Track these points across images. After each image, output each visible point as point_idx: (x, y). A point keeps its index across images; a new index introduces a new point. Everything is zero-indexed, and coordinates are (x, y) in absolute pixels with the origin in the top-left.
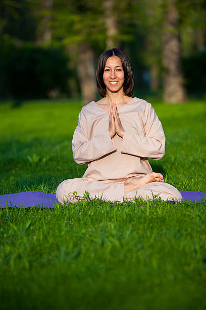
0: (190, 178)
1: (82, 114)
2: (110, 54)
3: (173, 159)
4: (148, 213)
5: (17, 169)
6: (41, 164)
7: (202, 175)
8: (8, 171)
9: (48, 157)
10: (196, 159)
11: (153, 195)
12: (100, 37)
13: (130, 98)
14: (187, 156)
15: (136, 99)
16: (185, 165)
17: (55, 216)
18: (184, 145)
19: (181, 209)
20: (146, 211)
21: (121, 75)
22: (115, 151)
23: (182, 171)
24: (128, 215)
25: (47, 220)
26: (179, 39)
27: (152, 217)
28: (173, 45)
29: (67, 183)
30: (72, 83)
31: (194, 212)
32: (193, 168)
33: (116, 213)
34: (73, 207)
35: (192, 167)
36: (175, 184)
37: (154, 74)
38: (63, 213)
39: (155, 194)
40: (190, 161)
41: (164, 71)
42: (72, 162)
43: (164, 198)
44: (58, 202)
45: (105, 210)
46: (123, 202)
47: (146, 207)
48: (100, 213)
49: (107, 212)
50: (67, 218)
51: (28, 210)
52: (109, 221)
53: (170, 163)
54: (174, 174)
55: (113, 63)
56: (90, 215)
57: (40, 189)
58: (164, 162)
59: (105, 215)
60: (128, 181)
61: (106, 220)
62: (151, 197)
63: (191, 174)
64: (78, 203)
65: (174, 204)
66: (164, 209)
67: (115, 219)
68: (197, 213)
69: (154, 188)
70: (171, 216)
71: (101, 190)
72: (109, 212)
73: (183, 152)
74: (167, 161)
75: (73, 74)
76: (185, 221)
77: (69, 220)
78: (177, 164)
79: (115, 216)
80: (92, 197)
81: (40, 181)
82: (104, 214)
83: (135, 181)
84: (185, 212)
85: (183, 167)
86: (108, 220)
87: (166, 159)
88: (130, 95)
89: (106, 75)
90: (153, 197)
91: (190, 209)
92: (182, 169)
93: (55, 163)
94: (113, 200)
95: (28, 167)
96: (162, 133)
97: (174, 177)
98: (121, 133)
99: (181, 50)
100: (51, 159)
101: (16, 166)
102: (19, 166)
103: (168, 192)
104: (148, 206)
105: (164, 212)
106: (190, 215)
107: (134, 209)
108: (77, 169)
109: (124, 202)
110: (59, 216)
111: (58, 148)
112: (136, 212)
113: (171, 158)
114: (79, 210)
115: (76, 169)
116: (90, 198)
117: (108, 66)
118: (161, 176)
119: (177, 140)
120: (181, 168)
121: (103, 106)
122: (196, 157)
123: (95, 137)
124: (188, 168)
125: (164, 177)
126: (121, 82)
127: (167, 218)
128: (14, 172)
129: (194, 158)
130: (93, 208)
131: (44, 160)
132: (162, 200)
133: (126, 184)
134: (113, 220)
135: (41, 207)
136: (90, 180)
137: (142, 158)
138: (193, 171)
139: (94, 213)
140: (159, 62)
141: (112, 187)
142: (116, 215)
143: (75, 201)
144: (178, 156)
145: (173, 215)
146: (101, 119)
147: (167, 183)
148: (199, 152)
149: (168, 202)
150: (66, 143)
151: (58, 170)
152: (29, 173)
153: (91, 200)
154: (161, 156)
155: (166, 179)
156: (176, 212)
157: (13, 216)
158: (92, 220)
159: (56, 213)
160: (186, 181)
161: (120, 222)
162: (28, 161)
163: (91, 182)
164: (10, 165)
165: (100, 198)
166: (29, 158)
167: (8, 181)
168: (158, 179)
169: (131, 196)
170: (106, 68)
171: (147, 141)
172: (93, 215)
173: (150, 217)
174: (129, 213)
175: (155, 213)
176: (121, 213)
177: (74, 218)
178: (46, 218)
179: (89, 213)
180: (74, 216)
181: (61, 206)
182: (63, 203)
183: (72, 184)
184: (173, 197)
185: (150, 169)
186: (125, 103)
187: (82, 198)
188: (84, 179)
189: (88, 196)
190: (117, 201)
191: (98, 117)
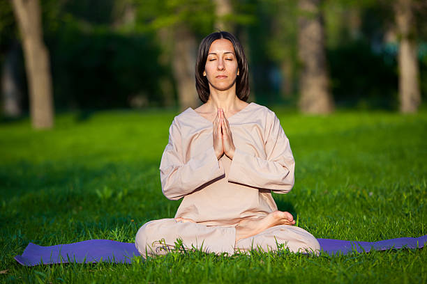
0: (332, 221)
1: (174, 126)
2: (217, 36)
3: (309, 193)
4: (269, 270)
5: (81, 208)
6: (116, 200)
7: (351, 216)
8: (66, 212)
9: (126, 191)
10: (343, 194)
11: (277, 244)
12: (205, 18)
14: (329, 189)
16: (327, 202)
17: (133, 275)
18: (327, 174)
19: (319, 265)
20: (267, 267)
22: (223, 176)
23: (323, 211)
24: (239, 273)
25: (121, 281)
26: (322, 20)
27: (275, 276)
28: (313, 30)
30: (165, 86)
31: (338, 269)
32: (338, 207)
33: (222, 270)
34: (159, 261)
35: (337, 204)
36: (310, 229)
37: (285, 73)
38: (144, 270)
39: (280, 242)
40: (333, 196)
41: (300, 67)
42: (160, 199)
43: (294, 248)
45: (206, 266)
46: (233, 254)
47: (267, 261)
48: (199, 270)
49: (209, 269)
50: (150, 278)
51: (93, 266)
52: (211, 282)
53: (304, 199)
54: (310, 215)
56: (185, 273)
57: (113, 236)
58: (295, 197)
59: (207, 272)
60: (242, 224)
61: (208, 279)
62: (275, 248)
63: (335, 215)
64: (167, 255)
65: (308, 257)
66: (292, 265)
67: (221, 278)
68: (342, 270)
69: (278, 234)
70: (302, 275)
72: (212, 269)
73: (324, 183)
74: (301, 196)
75: (166, 72)
76: (324, 282)
77: (154, 280)
78: (314, 200)
79: (220, 275)
81: (112, 225)
82: (204, 271)
83: (251, 224)
84: (323, 268)
85: (324, 205)
86: (211, 279)
87: (296, 193)
88: (245, 99)
90: (278, 247)
91: (331, 264)
92: (322, 207)
93: (135, 199)
94: (218, 251)
95: (97, 205)
96: (290, 156)
97: (309, 218)
98: (230, 153)
99: (324, 36)
100: (130, 194)
101: (78, 204)
102: (83, 203)
103: (300, 241)
104: (269, 260)
105: (294, 268)
106: (331, 273)
107: (249, 265)
108: (169, 208)
109: (236, 254)
110: (139, 275)
111: (139, 177)
112: (252, 268)
113: (306, 192)
114: (168, 266)
115: (166, 209)
116: (185, 247)
118: (290, 216)
119: (316, 167)
120: (320, 206)
121: (204, 115)
122: (342, 191)
123: (193, 158)
124: (331, 206)
125: (295, 218)
127: (297, 277)
128: (75, 212)
129: (339, 192)
130: (190, 263)
131: (120, 195)
132: (291, 251)
133: (238, 228)
134: (218, 280)
135: (113, 262)
136: (185, 221)
137: (261, 190)
138: (338, 210)
139: (190, 270)
140: (294, 56)
141: (218, 232)
142: (222, 273)
143: (163, 252)
144: (317, 189)
145: (306, 273)
148: (347, 184)
149: (299, 254)
150: (153, 170)
151: (140, 209)
152: (97, 214)
153: (185, 251)
155: (297, 221)
156: (309, 269)
157: (70, 276)
158: (187, 280)
159: (134, 270)
160: (327, 225)
161: (228, 282)
162: (96, 195)
163: (186, 225)
164: (69, 202)
165: (199, 248)
166: (98, 192)
167: (65, 226)
168: (285, 220)
169: (245, 245)
172: (189, 274)
173: (272, 276)
174: (242, 269)
175: (280, 271)
176: (230, 271)
177: (160, 277)
178: (120, 278)
179: (183, 269)
180: (161, 275)
181: (142, 260)
182: (145, 254)
183: (159, 226)
184: (306, 246)
185: (274, 207)
186: (238, 110)
187: (173, 248)
188: (177, 220)
189: (181, 245)
190: (225, 253)
191: (198, 130)
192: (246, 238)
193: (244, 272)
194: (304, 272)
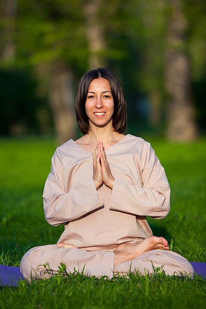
0: (204, 245)
1: (56, 156)
2: (94, 75)
3: (181, 218)
4: (147, 294)
6: (1, 225)
9: (10, 216)
11: (153, 267)
12: (79, 54)
13: (122, 135)
14: (200, 213)
15: (129, 137)
16: (197, 227)
17: (19, 298)
18: (196, 199)
19: (193, 287)
20: (145, 290)
21: (109, 103)
22: (102, 207)
23: (194, 235)
24: (119, 296)
25: (8, 304)
26: (188, 56)
27: (153, 300)
28: (180, 64)
29: (35, 252)
30: (42, 116)
33: (103, 293)
34: (43, 285)
36: (183, 253)
37: (153, 104)
38: (29, 294)
39: (156, 266)
40: (204, 221)
41: (167, 99)
42: (43, 223)
43: (170, 271)
44: (23, 278)
45: (88, 288)
46: (112, 277)
47: (145, 284)
48: (81, 293)
49: (91, 292)
50: (36, 301)
52: (93, 305)
53: (176, 223)
54: (182, 239)
55: (99, 87)
56: (67, 296)
58: (168, 222)
59: (89, 295)
60: (120, 248)
61: (90, 303)
62: (151, 271)
64: (51, 279)
65: (183, 280)
66: (169, 288)
67: (102, 301)
69: (155, 258)
70: (179, 298)
71: (82, 261)
72: (93, 292)
73: (194, 208)
75: (44, 103)
76: (199, 305)
77: (39, 304)
78: (186, 225)
79: (101, 298)
80: (70, 270)
82: (86, 294)
83: (129, 249)
84: (198, 292)
85: (195, 229)
86: (93, 303)
87: (171, 218)
88: (121, 131)
89: (90, 104)
90: (154, 270)
91: (205, 288)
92: (194, 231)
93: (19, 224)
94: (98, 275)
96: (165, 183)
97: (182, 242)
98: (110, 183)
99: (190, 69)
100: (14, 219)
103: (175, 265)
104: (147, 283)
105: (170, 291)
106: (205, 297)
107: (128, 289)
108: (50, 232)
109: (115, 278)
110: (25, 298)
111: (23, 203)
112: (131, 291)
113: (178, 217)
114: (52, 289)
115: (47, 233)
116: (68, 272)
117: (92, 91)
118: (165, 241)
119: (186, 192)
120: (191, 230)
121: (84, 146)
123: (74, 188)
124: (202, 231)
125: (169, 243)
126: (109, 114)
127: (174, 300)
130: (72, 287)
131: (5, 220)
132: (167, 275)
133: (116, 252)
134: (99, 302)
136: (67, 247)
137: (138, 217)
139: (73, 293)
140: (161, 88)
141: (98, 257)
142: (103, 296)
143: (47, 276)
144: (188, 214)
145: (182, 296)
146: (82, 163)
147: (173, 251)
149: (174, 277)
150: (34, 196)
151: (23, 233)
153: (68, 276)
154: (164, 214)
155: (172, 246)
156: (185, 292)
158: (70, 303)
159: (20, 293)
161: (109, 305)
163: (68, 250)
165: (80, 272)
168: (160, 245)
169: (123, 269)
170: (89, 94)
171: (146, 192)
172: (71, 297)
173: (150, 299)
174: (121, 292)
175: (157, 294)
176: (110, 294)
177: (45, 300)
178: (7, 301)
179: (66, 293)
180: (45, 298)
181: (27, 284)
182: (30, 280)
183: (43, 252)
184: (182, 270)
185: (150, 232)
186: (116, 142)
187: (56, 273)
188: (60, 245)
189: (65, 269)
190: (105, 277)
191: (79, 161)
192: (125, 261)
193: (123, 296)
194: (180, 296)
